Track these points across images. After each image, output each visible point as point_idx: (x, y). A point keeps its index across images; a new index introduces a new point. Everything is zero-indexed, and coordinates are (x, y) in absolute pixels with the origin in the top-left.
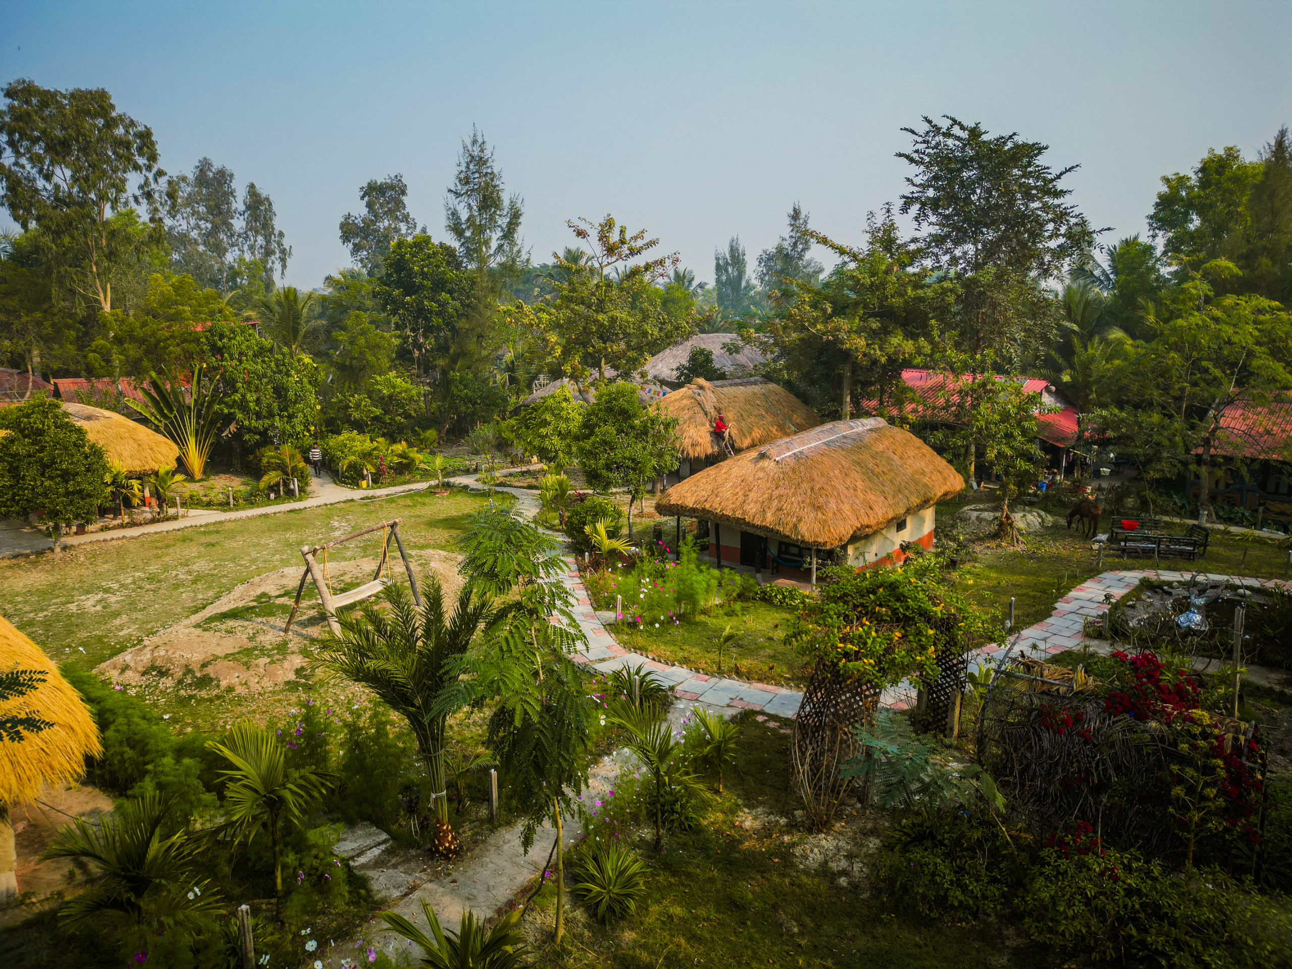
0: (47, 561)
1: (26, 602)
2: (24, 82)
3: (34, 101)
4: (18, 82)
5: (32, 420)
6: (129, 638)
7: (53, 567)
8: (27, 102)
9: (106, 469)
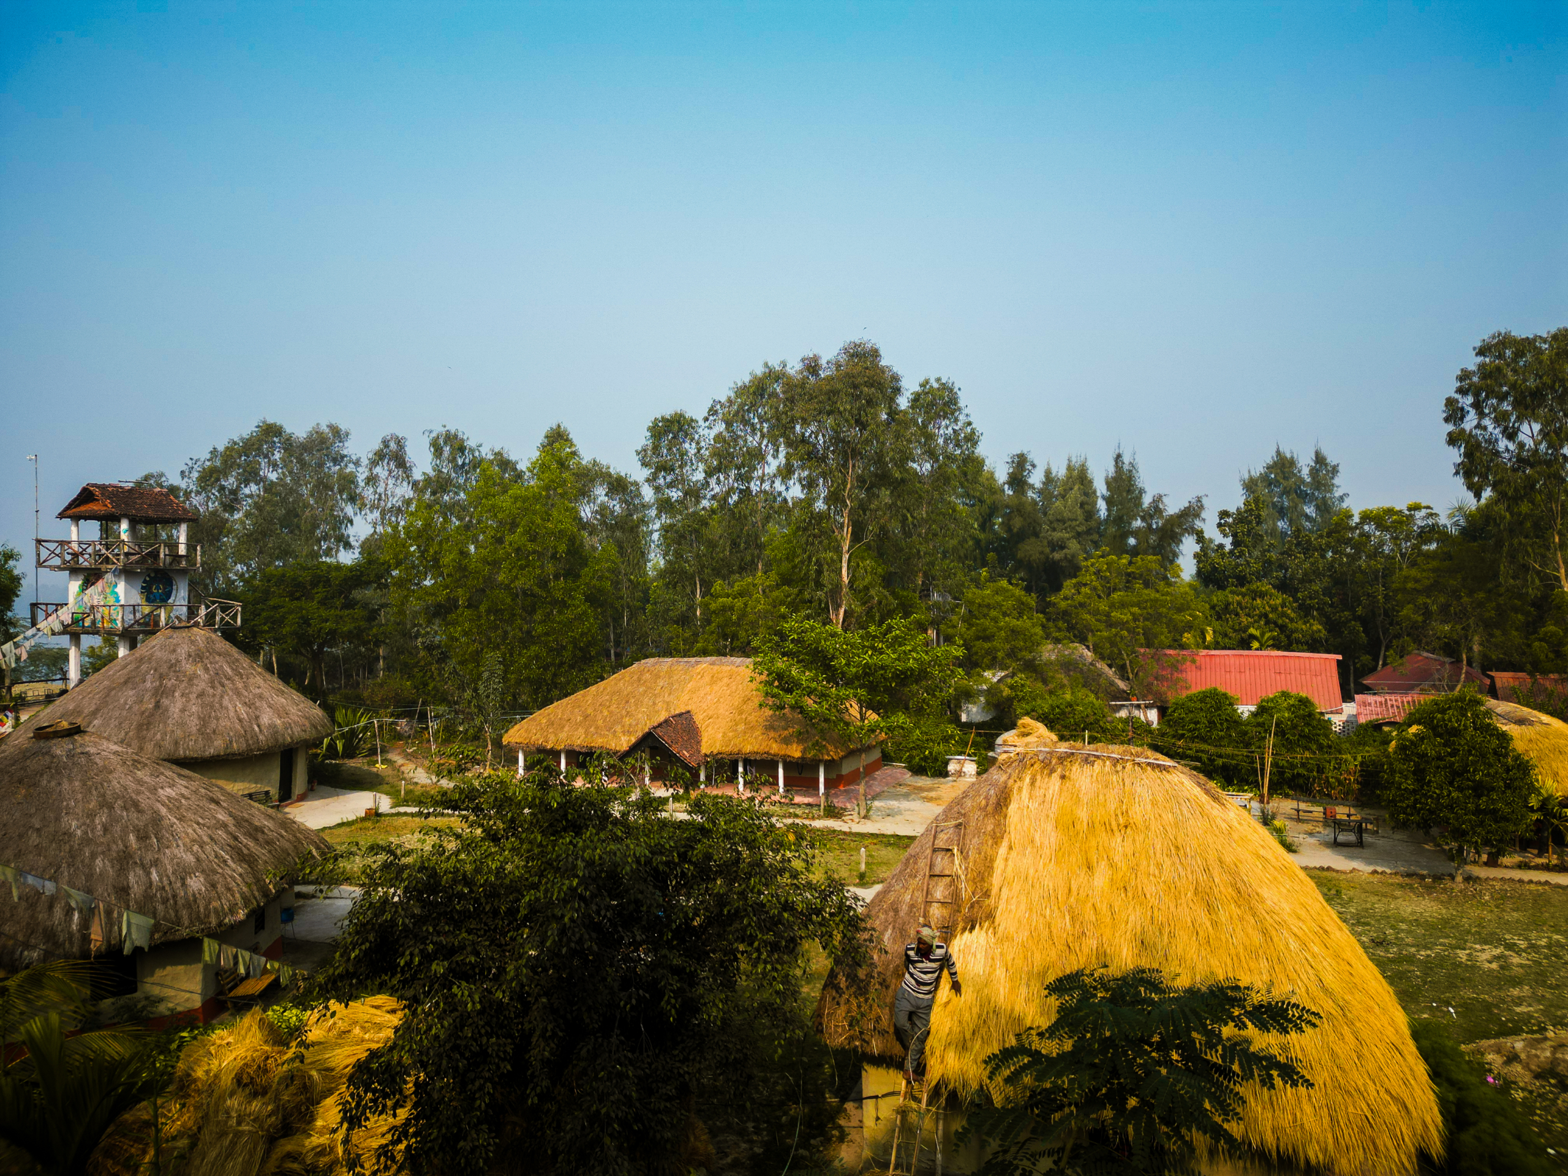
0: (1445, 889)
1: (1409, 932)
2: (1499, 334)
3: (1508, 353)
4: (1494, 337)
5: (1446, 717)
6: (1527, 1018)
7: (1450, 898)
8: (1501, 356)
9: (1533, 789)
